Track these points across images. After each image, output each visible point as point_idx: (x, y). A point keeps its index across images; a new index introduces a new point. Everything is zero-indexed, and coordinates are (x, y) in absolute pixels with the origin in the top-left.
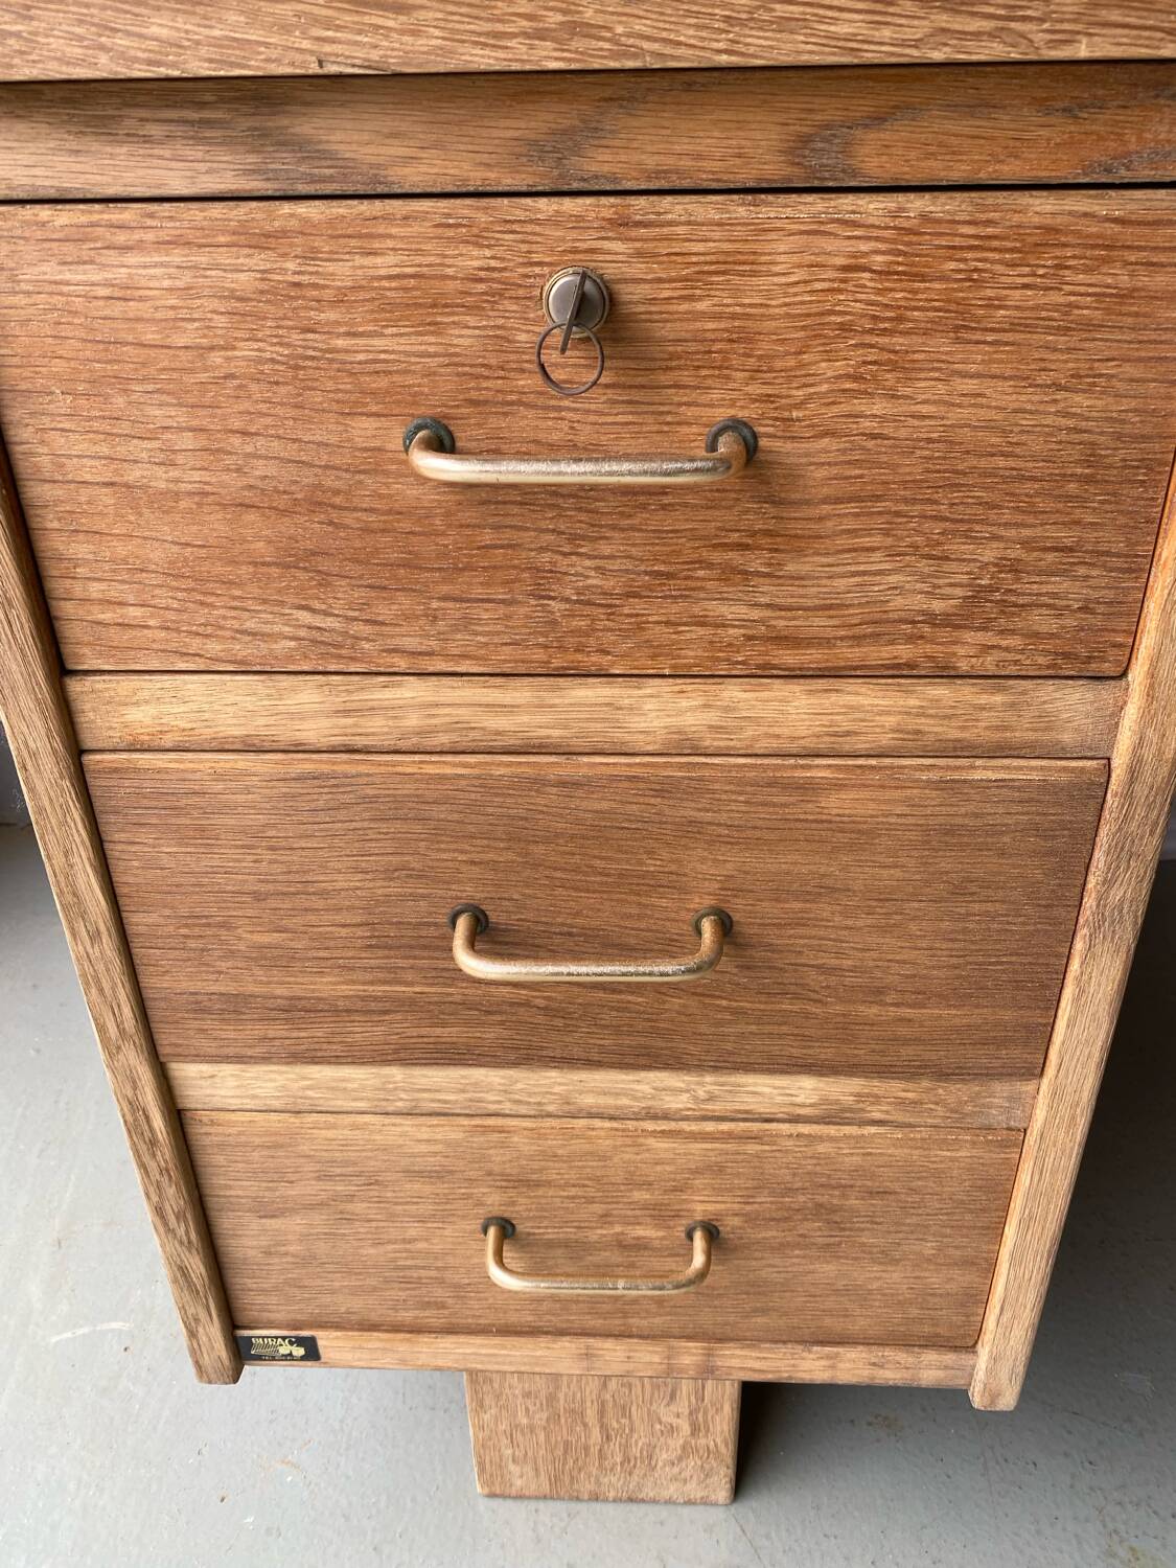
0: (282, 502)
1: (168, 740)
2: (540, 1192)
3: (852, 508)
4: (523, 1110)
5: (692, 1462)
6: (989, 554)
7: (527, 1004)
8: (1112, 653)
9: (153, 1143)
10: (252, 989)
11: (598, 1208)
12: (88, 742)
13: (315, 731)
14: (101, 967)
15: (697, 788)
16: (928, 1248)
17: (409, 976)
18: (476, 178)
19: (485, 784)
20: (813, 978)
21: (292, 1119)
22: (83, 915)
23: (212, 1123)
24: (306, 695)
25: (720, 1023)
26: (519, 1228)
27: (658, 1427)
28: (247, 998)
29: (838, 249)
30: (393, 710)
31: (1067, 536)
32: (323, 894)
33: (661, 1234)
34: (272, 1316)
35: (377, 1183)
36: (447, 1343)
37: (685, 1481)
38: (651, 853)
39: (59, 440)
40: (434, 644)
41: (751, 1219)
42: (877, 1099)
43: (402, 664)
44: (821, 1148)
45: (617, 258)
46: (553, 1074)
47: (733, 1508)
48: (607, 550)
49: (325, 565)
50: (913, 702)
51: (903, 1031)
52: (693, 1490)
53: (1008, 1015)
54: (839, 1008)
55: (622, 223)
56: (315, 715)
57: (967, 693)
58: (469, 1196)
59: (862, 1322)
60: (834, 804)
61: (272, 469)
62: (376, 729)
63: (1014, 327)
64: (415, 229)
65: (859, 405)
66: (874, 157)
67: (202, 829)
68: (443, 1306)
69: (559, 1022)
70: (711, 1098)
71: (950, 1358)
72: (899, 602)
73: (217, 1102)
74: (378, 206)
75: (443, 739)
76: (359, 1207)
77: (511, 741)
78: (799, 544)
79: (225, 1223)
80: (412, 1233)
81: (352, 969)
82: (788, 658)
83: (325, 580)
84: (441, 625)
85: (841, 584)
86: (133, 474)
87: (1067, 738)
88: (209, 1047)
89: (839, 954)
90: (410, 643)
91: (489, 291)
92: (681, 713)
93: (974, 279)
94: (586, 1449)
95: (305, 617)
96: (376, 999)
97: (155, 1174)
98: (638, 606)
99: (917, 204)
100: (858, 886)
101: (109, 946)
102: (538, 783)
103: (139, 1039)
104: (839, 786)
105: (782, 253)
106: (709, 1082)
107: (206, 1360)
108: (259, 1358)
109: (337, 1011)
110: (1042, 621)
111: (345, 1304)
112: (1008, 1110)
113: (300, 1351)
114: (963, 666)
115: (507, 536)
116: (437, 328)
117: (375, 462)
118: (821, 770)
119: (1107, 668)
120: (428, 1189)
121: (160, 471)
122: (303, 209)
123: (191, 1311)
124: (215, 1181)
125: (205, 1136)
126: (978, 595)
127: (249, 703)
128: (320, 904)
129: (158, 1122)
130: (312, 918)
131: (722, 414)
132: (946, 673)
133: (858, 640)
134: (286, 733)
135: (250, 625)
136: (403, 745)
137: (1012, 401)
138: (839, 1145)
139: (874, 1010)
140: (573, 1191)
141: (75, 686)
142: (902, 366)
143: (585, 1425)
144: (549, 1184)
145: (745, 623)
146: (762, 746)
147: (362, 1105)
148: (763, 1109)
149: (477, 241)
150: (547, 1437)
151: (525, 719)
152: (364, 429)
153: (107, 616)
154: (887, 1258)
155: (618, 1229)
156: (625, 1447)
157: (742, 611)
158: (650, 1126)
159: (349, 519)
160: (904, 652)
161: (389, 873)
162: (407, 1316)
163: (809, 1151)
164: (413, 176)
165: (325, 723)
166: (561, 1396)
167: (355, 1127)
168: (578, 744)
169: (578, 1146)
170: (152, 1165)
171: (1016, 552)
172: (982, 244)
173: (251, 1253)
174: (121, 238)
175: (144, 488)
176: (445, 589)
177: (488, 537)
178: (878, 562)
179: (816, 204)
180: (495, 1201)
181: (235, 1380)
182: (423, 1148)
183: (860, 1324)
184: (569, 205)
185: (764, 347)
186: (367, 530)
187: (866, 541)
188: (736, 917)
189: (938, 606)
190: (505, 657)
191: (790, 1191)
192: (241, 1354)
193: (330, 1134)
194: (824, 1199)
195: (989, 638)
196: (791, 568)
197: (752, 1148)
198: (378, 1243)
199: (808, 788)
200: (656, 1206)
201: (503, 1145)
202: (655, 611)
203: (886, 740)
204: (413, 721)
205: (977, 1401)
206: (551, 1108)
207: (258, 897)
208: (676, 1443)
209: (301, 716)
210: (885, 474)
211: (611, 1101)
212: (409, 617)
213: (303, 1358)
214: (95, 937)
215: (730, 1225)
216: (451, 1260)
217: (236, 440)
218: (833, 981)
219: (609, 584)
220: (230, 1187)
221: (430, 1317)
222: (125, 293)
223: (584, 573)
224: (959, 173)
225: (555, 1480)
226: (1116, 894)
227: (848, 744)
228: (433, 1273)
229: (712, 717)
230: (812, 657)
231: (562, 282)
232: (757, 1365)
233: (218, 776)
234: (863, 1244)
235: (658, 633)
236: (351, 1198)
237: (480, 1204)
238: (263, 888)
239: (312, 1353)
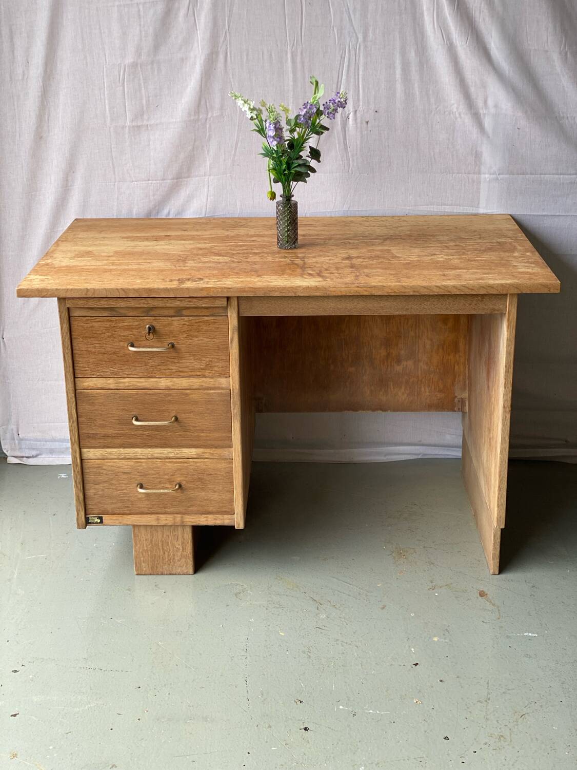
0: (110, 353)
1: (90, 388)
2: (147, 477)
3: (188, 354)
4: (144, 457)
5: (183, 560)
6: (208, 360)
7: (145, 435)
8: (227, 374)
9: (77, 465)
10: (99, 432)
11: (159, 480)
12: (77, 388)
13: (112, 386)
14: (73, 428)
15: (170, 395)
16: (221, 488)
17: (125, 429)
18: (137, 315)
19: (137, 394)
20: (192, 428)
21: (103, 461)
22: (72, 418)
23: (88, 462)
24: (111, 381)
25: (177, 438)
26: (144, 486)
27: (175, 549)
28: (97, 434)
29: (182, 322)
30: (124, 383)
31: (217, 357)
32: (111, 414)
33: (171, 486)
34: (93, 511)
35: (117, 475)
36: (130, 516)
37: (182, 567)
38: (164, 406)
39: (80, 345)
40: (130, 373)
41: (187, 482)
42: (206, 453)
43: (126, 376)
44: (198, 464)
45: (154, 323)
46: (149, 449)
47: (195, 575)
48: (155, 359)
49: (115, 361)
50: (201, 381)
51: (208, 438)
52: (184, 570)
53: (224, 435)
54: (196, 434)
55: (155, 320)
56: (113, 384)
57: (208, 379)
58: (134, 478)
59: (211, 508)
60: (191, 397)
61: (109, 349)
62: (122, 386)
63: (205, 331)
64: (130, 320)
65: (187, 341)
66: (185, 312)
67: (93, 403)
68: (128, 507)
69: (150, 438)
70: (177, 454)
71: (229, 516)
72: (196, 366)
73: (89, 457)
74: (125, 318)
75: (131, 387)
76: (113, 482)
77: (142, 388)
78: (181, 358)
79: (87, 487)
80: (124, 488)
81: (115, 428)
82: (182, 374)
83: (115, 364)
84: (131, 370)
85: (188, 364)
86: (89, 349)
87: (224, 386)
88: (89, 444)
89: (195, 424)
90: (127, 373)
91: (138, 327)
92: (167, 383)
93: (199, 326)
94: (160, 557)
95: (112, 369)
96: (119, 434)
97: (76, 473)
98: (159, 367)
99: (191, 318)
100: (196, 411)
101: (75, 424)
102: (146, 394)
103: (78, 443)
104: (192, 394)
105: (175, 323)
106: (177, 450)
107: (80, 522)
108: (90, 523)
109: (113, 437)
110: (216, 369)
111: (109, 508)
112: (229, 455)
113: (99, 521)
114: (207, 376)
115: (141, 357)
116: (132, 331)
117: (123, 348)
118: (188, 392)
119: (227, 376)
120: (127, 476)
121: (94, 349)
122: (115, 318)
123: (78, 508)
124: (87, 476)
125: (86, 465)
126: (207, 365)
127: (102, 382)
128: (111, 416)
129: (79, 461)
130: (109, 419)
131: (169, 342)
132: (205, 377)
133: (191, 372)
134: (108, 387)
135: (104, 370)
136: (126, 388)
137: (207, 340)
138: (201, 464)
139: (202, 434)
140: (154, 476)
141: (76, 379)
142: (193, 337)
143: (159, 549)
144: (149, 475)
145: (175, 369)
146: (180, 388)
147: (115, 457)
148: (187, 456)
149: (137, 321)
150: (151, 554)
151: (144, 384)
152: (122, 344)
153: (83, 369)
154: (213, 491)
155: (163, 485)
156: (168, 556)
157: (175, 368)
158: (167, 460)
159: (119, 355)
160: (198, 373)
161: (122, 410)
162: (121, 510)
163: (196, 465)
164: (129, 315)
165: (114, 385)
166: (154, 540)
167: (114, 462)
168: (152, 388)
169: (155, 466)
170: (76, 471)
171: (211, 359)
172: (199, 322)
173: (92, 494)
174: (92, 321)
175: (90, 351)
176: (133, 365)
177: (138, 357)
178: (192, 361)
179: (179, 318)
180: (139, 479)
181: (85, 528)
182: (126, 467)
183: (211, 509)
184: (149, 318)
185: (174, 334)
186: (122, 357)
187: (191, 358)
188: (178, 417)
189: (202, 367)
190: (141, 375)
191: (194, 475)
192: (87, 522)
193: (109, 464)
194: (200, 477)
195: (209, 371)
196: (181, 362)
197: (186, 465)
198: (117, 491)
199: (187, 394)
200: (169, 479)
201: (140, 466)
202: (163, 368)
203: (198, 387)
204: (127, 384)
205: (236, 528)
206: (149, 457)
207: (101, 415)
208: (179, 554)
209: (109, 384)
210: (191, 349)
211: (159, 455)
212: (127, 369)
213: (100, 523)
214: (73, 422)
215: (183, 483)
216: (131, 495)
217: (105, 345)
218: (195, 428)
219: (155, 364)
220: (89, 478)
221: (126, 510)
222: (92, 327)
223: (152, 362)
224: (195, 315)
225: (153, 568)
226: (235, 411)
227: (192, 388)
228: (127, 498)
229: (171, 383)
230: (185, 374)
231: (148, 326)
232: (193, 520)
233: (97, 394)
234: (209, 488)
235: (163, 371)
236: (112, 479)
237: (136, 480)
238: (102, 413)
239: (102, 522)
